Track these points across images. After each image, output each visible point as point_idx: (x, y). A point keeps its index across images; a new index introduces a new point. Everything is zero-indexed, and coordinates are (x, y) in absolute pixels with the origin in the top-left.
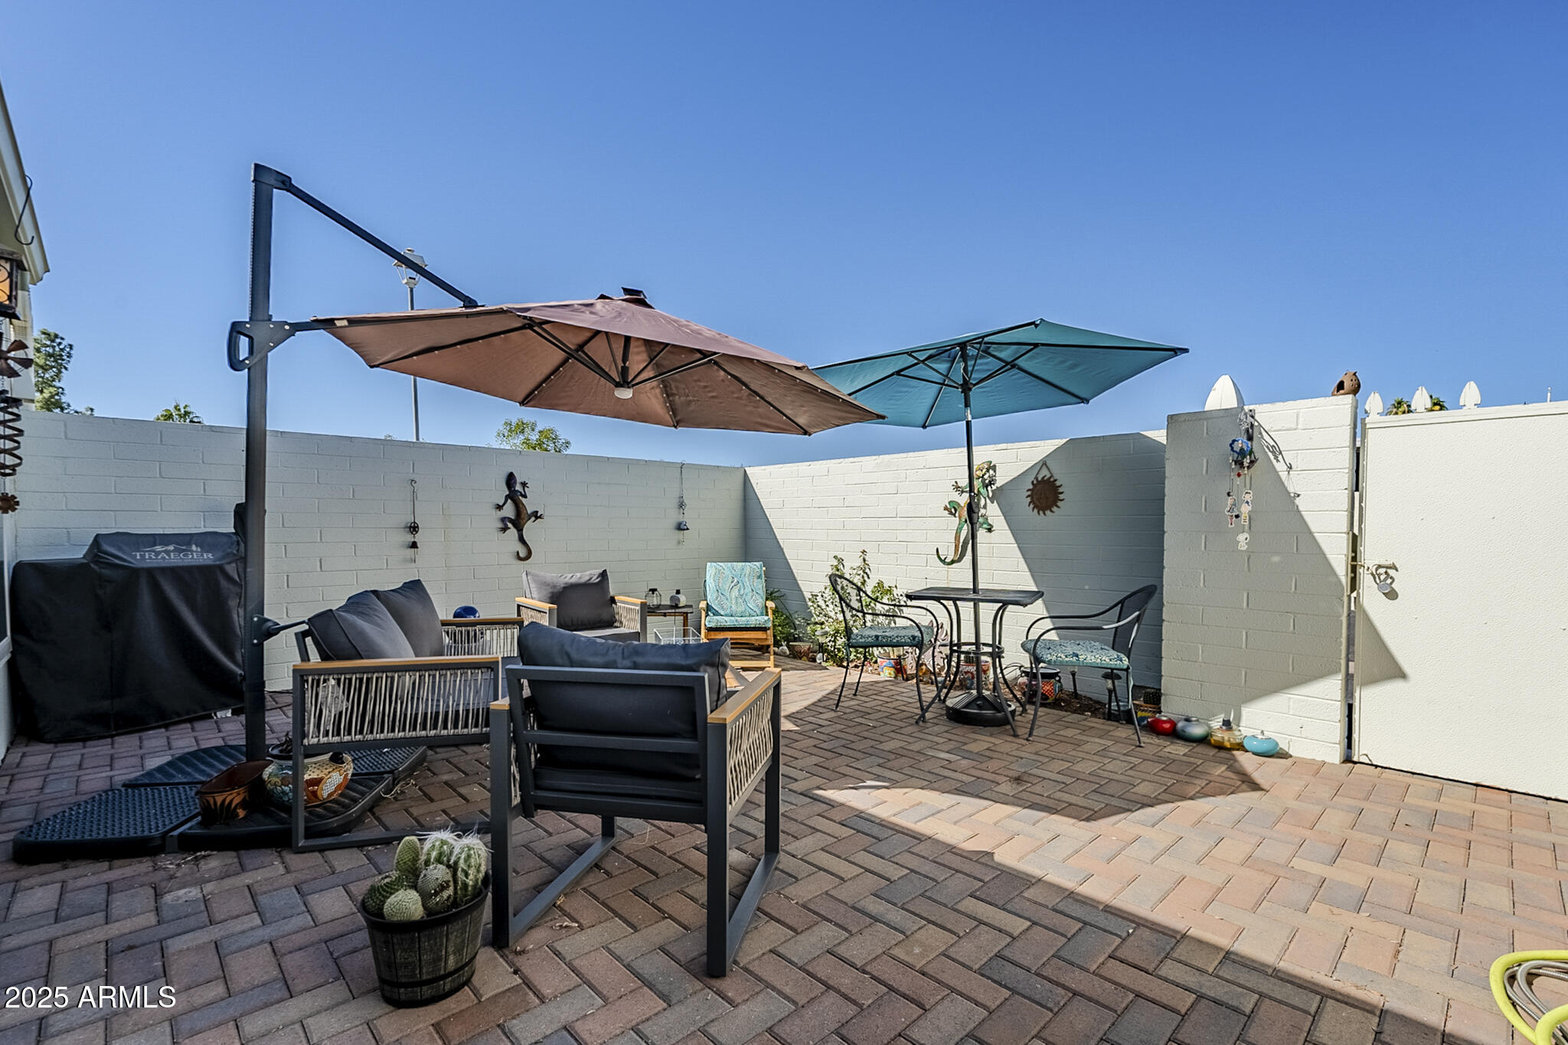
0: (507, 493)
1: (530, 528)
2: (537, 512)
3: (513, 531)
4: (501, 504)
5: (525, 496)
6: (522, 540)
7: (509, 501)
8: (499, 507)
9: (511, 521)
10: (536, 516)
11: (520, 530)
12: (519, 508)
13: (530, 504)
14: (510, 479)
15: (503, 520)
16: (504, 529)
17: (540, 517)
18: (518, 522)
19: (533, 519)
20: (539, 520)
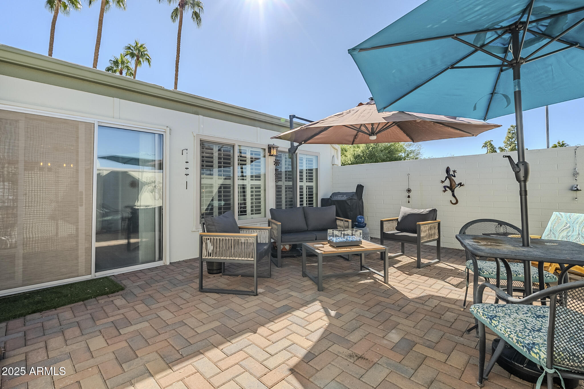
0: (447, 175)
1: (458, 191)
2: (461, 183)
3: (449, 192)
4: (443, 180)
5: (455, 176)
6: (454, 195)
7: (447, 178)
8: (442, 182)
9: (448, 187)
10: (460, 184)
11: (453, 191)
12: (451, 181)
13: (457, 180)
14: (448, 170)
15: (445, 187)
16: (445, 191)
17: (462, 185)
18: (452, 188)
19: (459, 186)
20: (462, 187)
